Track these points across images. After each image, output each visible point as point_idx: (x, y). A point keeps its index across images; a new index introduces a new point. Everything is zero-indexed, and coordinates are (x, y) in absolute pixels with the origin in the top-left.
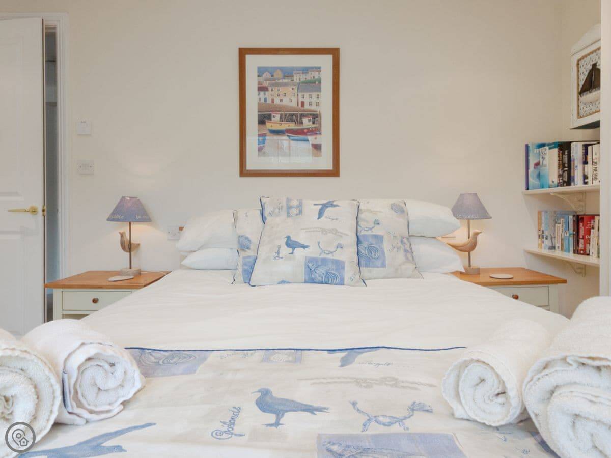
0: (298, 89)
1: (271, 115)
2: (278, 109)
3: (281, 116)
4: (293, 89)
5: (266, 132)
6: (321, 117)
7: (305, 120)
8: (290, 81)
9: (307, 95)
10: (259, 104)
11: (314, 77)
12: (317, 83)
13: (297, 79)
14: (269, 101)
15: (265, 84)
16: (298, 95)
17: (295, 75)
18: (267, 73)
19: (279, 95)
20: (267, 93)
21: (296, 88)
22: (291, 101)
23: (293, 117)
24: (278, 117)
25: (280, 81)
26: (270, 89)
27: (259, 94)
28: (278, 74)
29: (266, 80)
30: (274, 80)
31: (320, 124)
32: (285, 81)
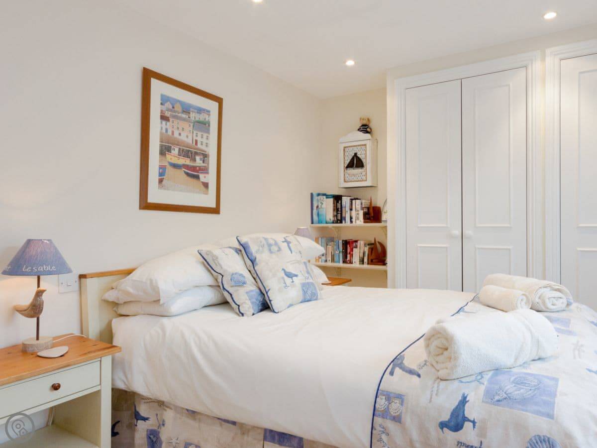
0: (193, 126)
1: (171, 147)
2: (178, 143)
3: (180, 149)
4: (190, 126)
5: (167, 164)
6: (209, 157)
7: (198, 158)
8: (187, 116)
9: (200, 134)
10: (161, 134)
11: (205, 119)
12: (207, 125)
13: (192, 117)
14: (170, 133)
15: (167, 114)
16: (193, 132)
17: (191, 113)
18: (169, 103)
19: (178, 128)
20: (168, 123)
21: (192, 125)
22: (187, 137)
23: (188, 153)
24: (177, 150)
25: (180, 115)
26: (171, 120)
27: (161, 123)
28: (178, 108)
29: (168, 110)
30: (175, 112)
31: (208, 164)
32: (184, 116)
